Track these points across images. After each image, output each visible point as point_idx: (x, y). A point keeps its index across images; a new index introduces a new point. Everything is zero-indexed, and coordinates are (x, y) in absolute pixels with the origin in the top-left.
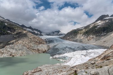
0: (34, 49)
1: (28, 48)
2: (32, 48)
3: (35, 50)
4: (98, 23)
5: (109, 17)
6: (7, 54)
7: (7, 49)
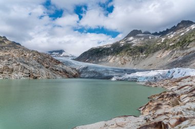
0: (57, 70)
1: (47, 68)
2: (54, 68)
5: (142, 33)
6: (22, 73)
7: (18, 63)
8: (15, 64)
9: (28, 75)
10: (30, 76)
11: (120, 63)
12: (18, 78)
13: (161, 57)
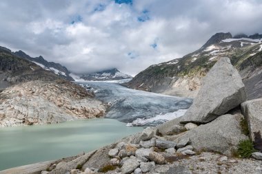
0: (74, 109)
1: (59, 106)
2: (69, 106)
3: (78, 111)
4: (210, 51)
5: (231, 37)
6: (14, 119)
7: (12, 107)
8: (9, 108)
9: (22, 121)
10: (24, 122)
11: (188, 89)
12: (9, 125)
13: (248, 78)
